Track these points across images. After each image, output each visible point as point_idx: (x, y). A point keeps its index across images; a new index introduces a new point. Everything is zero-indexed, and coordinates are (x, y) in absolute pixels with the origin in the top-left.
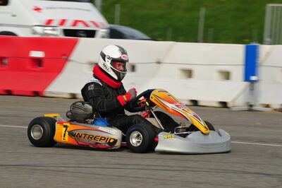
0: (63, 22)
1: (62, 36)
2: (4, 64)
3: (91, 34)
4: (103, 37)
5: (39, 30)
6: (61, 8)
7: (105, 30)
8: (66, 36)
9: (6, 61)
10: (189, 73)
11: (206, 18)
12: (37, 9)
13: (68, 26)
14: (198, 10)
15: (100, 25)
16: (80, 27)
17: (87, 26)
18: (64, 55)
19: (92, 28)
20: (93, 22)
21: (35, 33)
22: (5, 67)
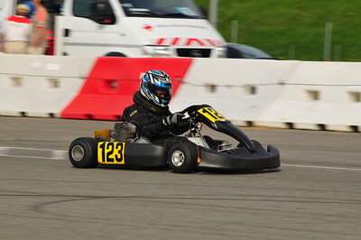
0: (175, 41)
1: (175, 56)
2: (113, 87)
3: (206, 53)
4: (220, 56)
5: (150, 49)
6: (174, 26)
7: (221, 49)
8: (180, 55)
9: (115, 84)
10: (315, 95)
11: (334, 33)
12: (148, 28)
13: (181, 45)
14: (324, 25)
15: (215, 43)
16: (195, 46)
17: (202, 44)
18: (178, 77)
19: (207, 46)
20: (208, 40)
21: (146, 53)
22: (114, 91)
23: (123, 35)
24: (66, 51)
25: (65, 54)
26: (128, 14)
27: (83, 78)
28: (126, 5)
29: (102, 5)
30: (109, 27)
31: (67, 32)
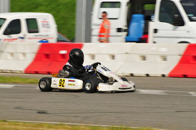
23: (188, 32)
24: (155, 41)
25: (155, 43)
26: (191, 20)
27: (180, 55)
28: (190, 15)
29: (177, 15)
30: (181, 28)
31: (156, 31)
